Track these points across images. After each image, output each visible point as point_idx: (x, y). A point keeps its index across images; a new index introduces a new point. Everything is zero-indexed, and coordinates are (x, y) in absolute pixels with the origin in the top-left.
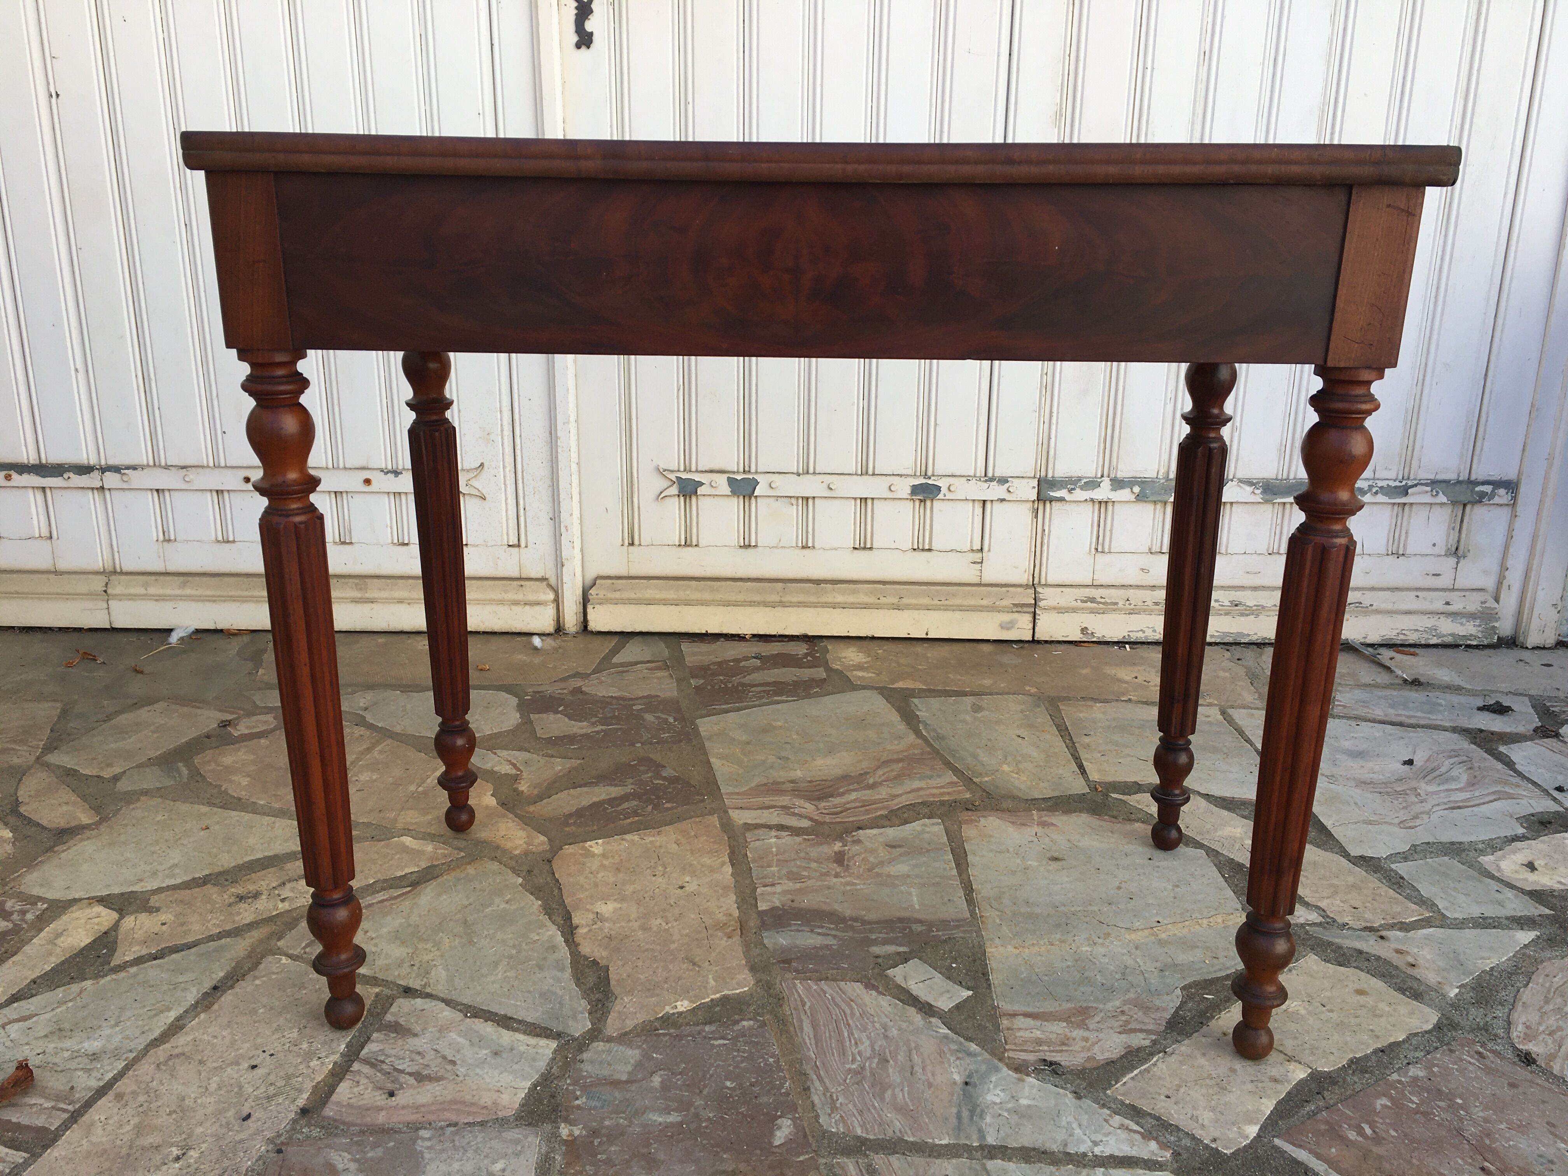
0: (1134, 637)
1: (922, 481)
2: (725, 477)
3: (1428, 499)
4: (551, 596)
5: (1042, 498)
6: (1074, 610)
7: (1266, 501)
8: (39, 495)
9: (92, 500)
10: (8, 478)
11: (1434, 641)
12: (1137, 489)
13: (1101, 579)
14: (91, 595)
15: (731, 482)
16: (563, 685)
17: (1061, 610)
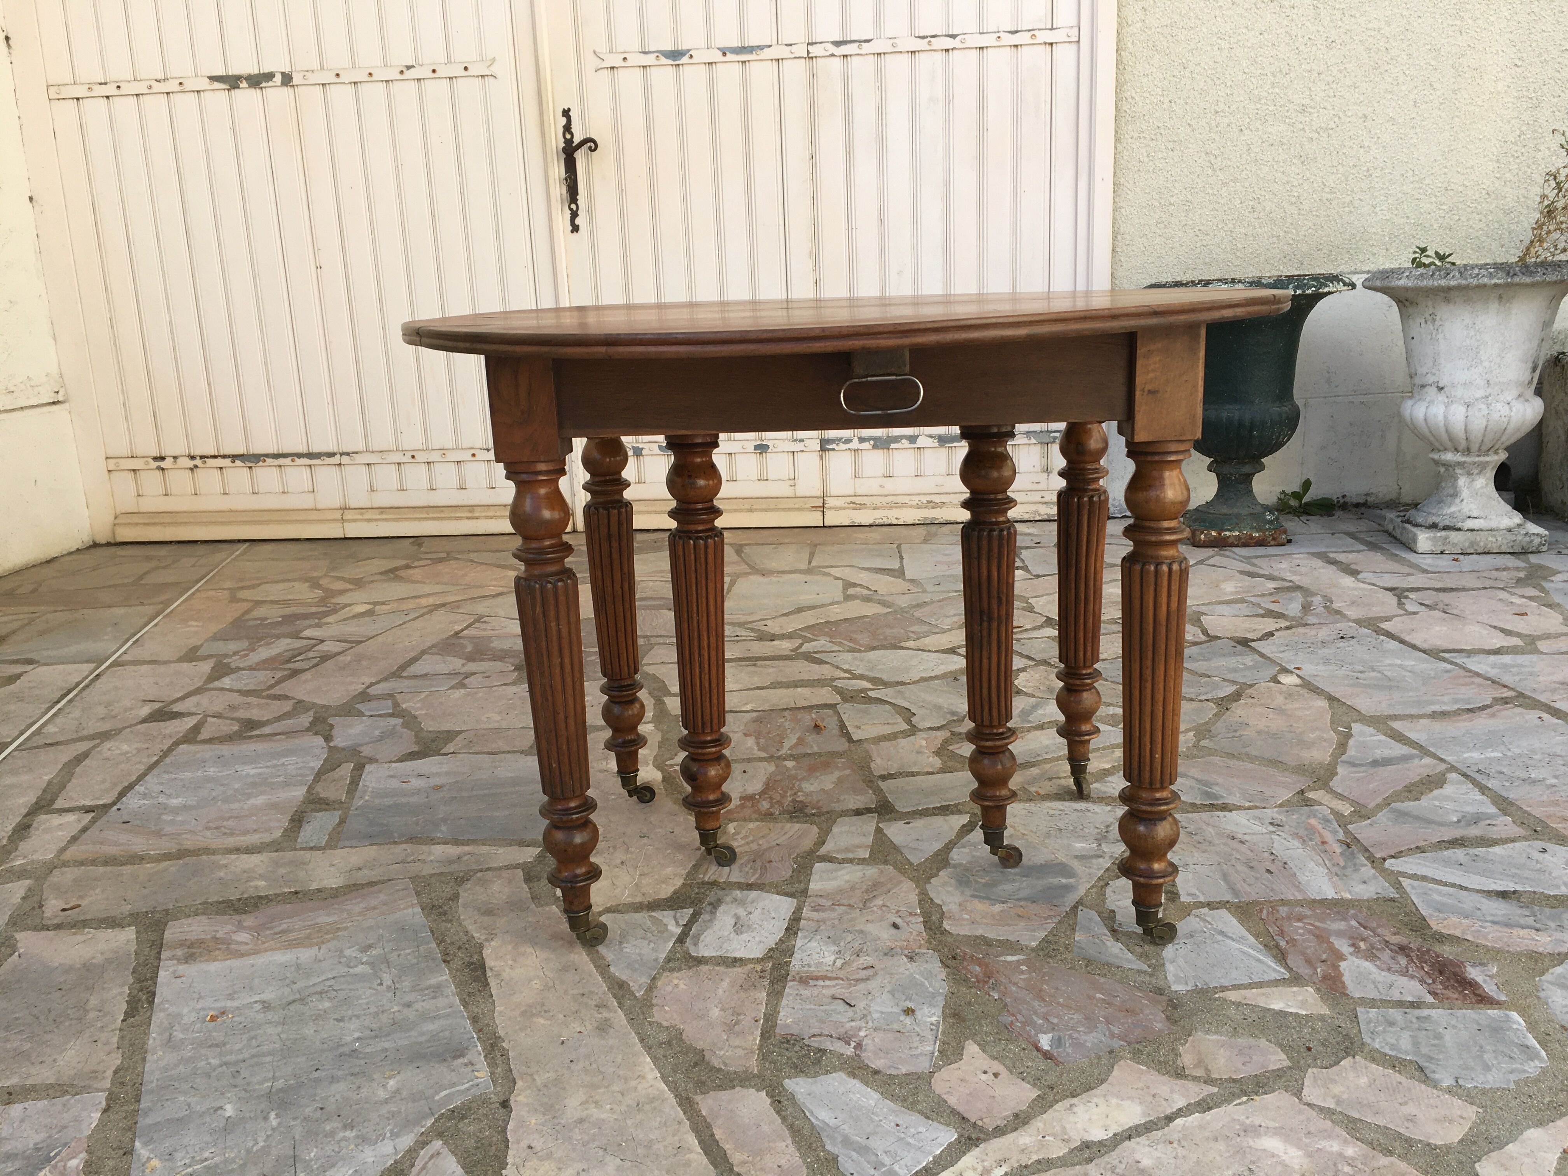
0: (877, 522)
1: (760, 443)
2: (656, 445)
3: (1026, 441)
5: (823, 449)
6: (844, 508)
7: (941, 446)
8: (308, 469)
9: (334, 470)
10: (293, 461)
11: (1038, 518)
12: (872, 442)
13: (859, 492)
14: (335, 520)
15: (660, 448)
17: (836, 509)
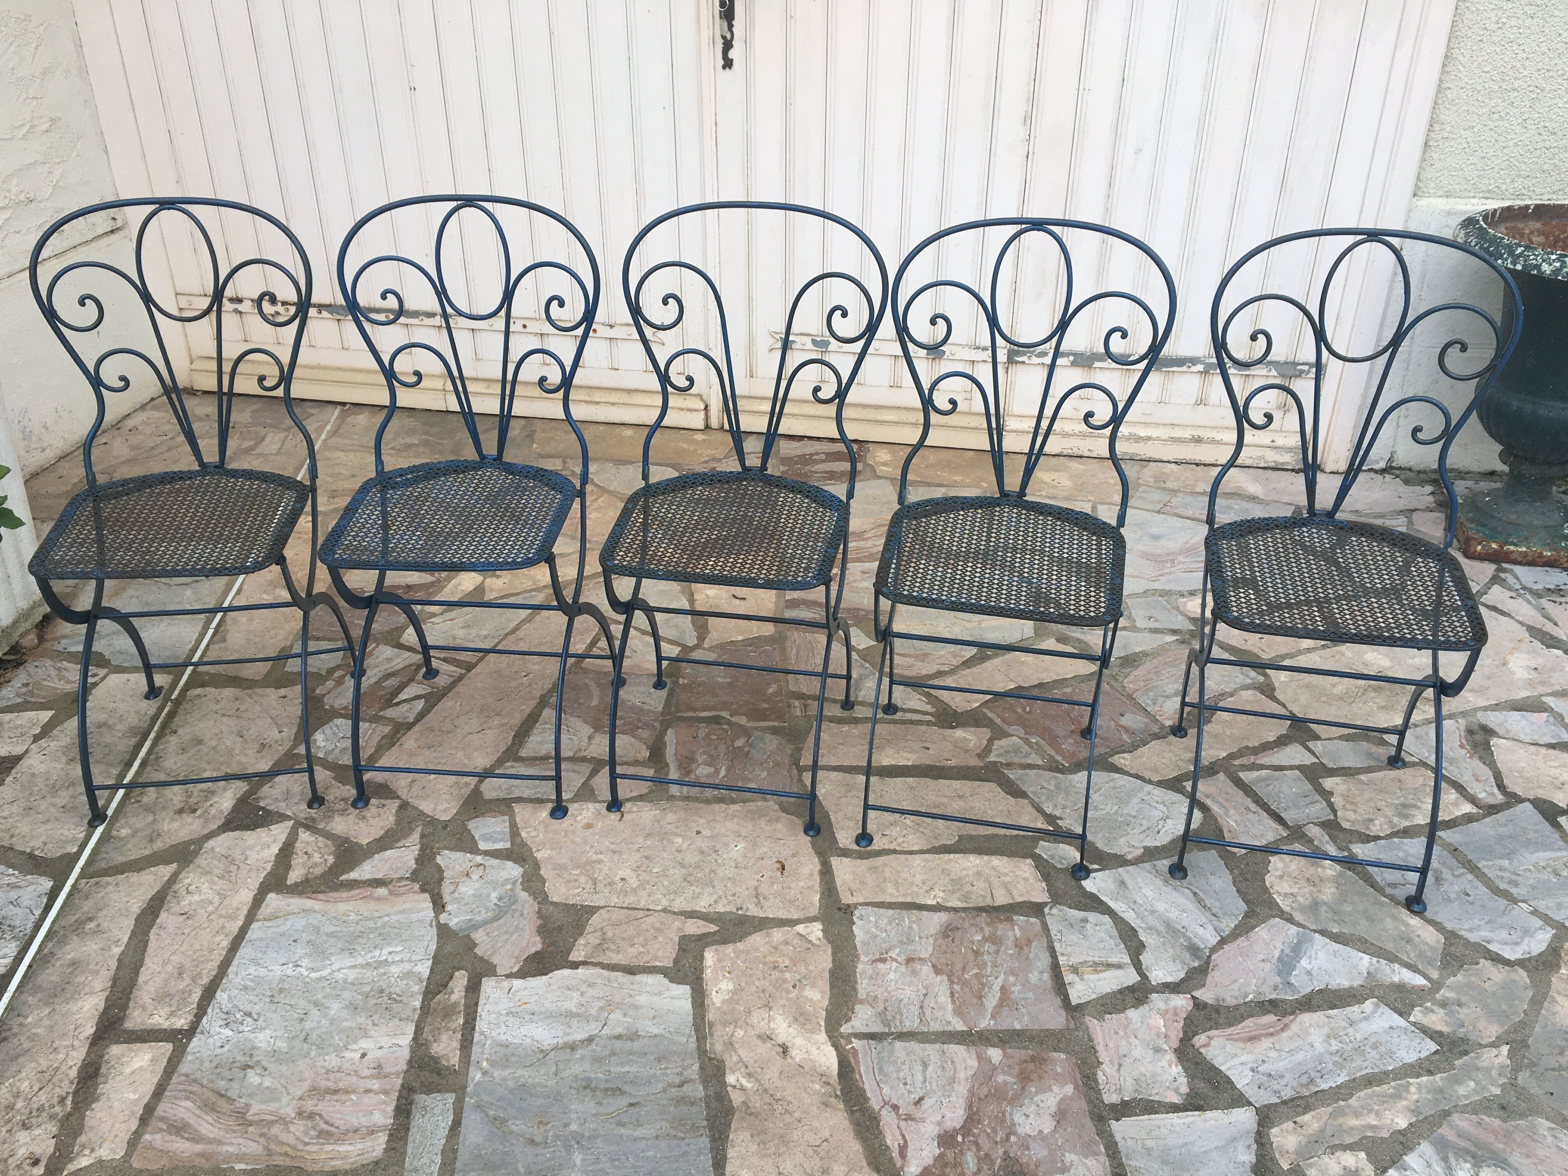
2: (810, 338)
3: (1265, 372)
4: (703, 407)
5: (1010, 361)
8: (405, 328)
9: (434, 333)
10: (387, 317)
11: (1262, 464)
12: (1071, 358)
14: (435, 390)
15: (814, 342)
16: (705, 465)
17: (1018, 432)
